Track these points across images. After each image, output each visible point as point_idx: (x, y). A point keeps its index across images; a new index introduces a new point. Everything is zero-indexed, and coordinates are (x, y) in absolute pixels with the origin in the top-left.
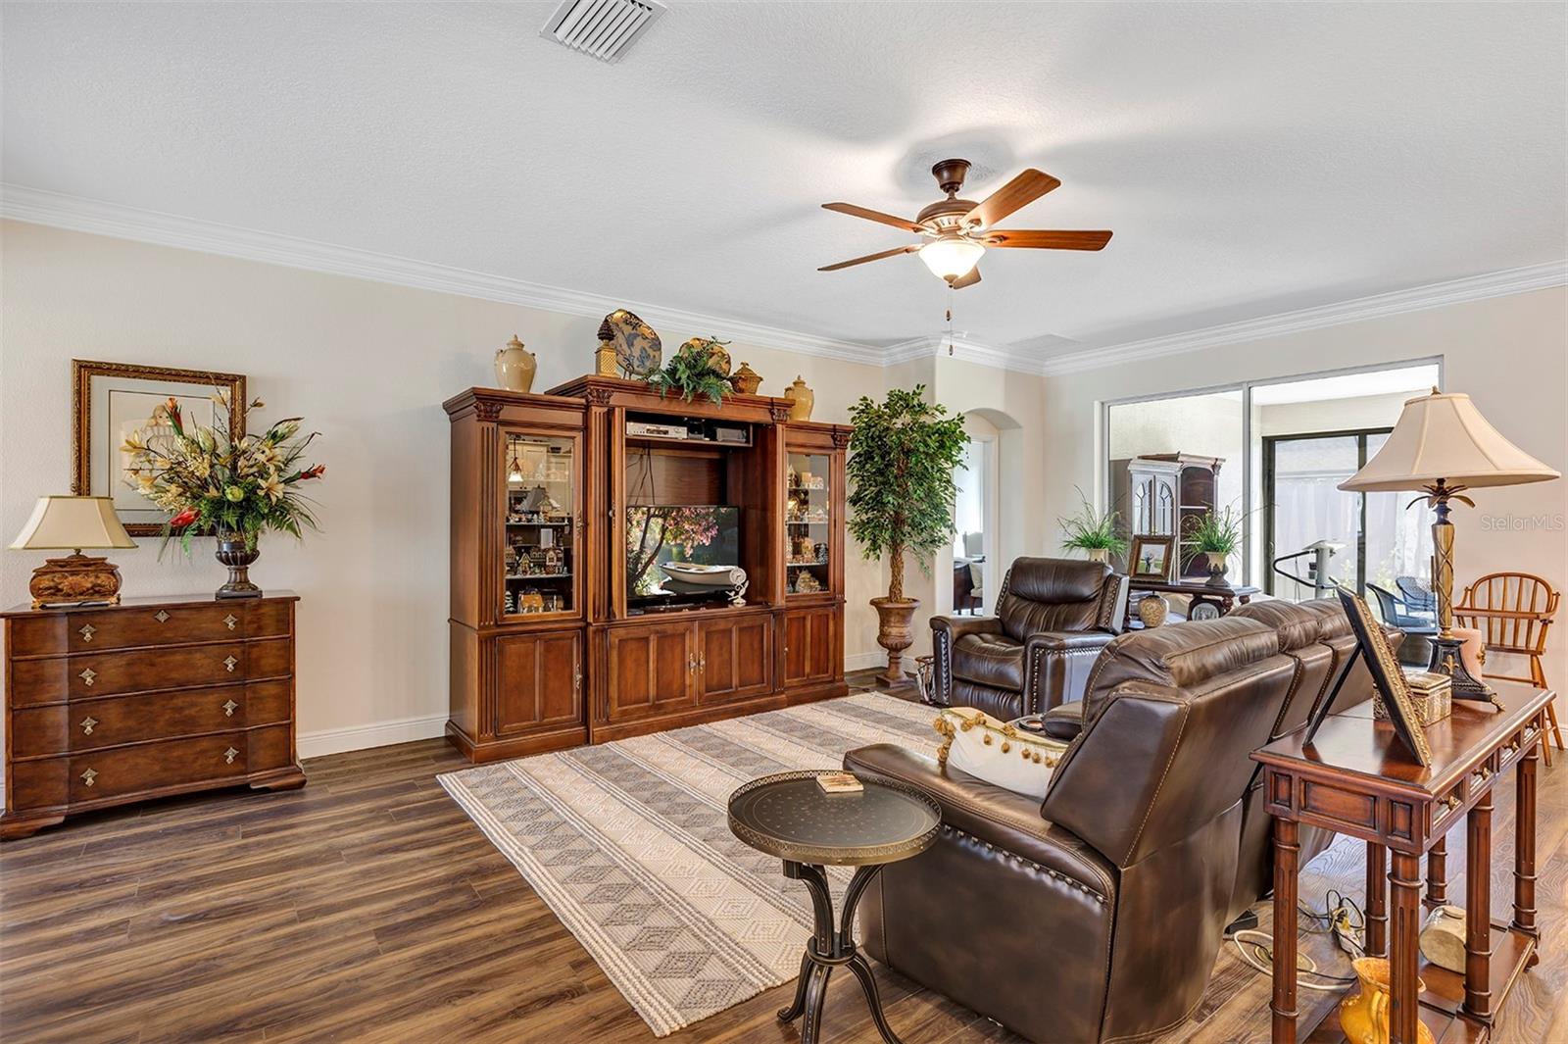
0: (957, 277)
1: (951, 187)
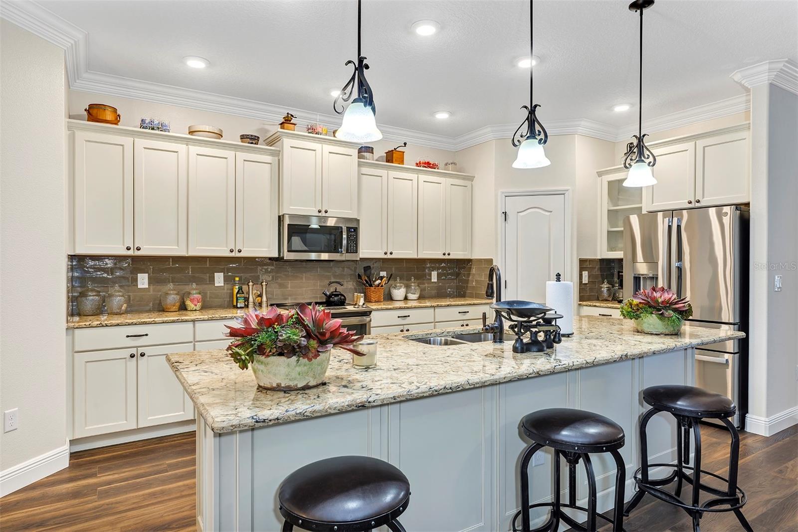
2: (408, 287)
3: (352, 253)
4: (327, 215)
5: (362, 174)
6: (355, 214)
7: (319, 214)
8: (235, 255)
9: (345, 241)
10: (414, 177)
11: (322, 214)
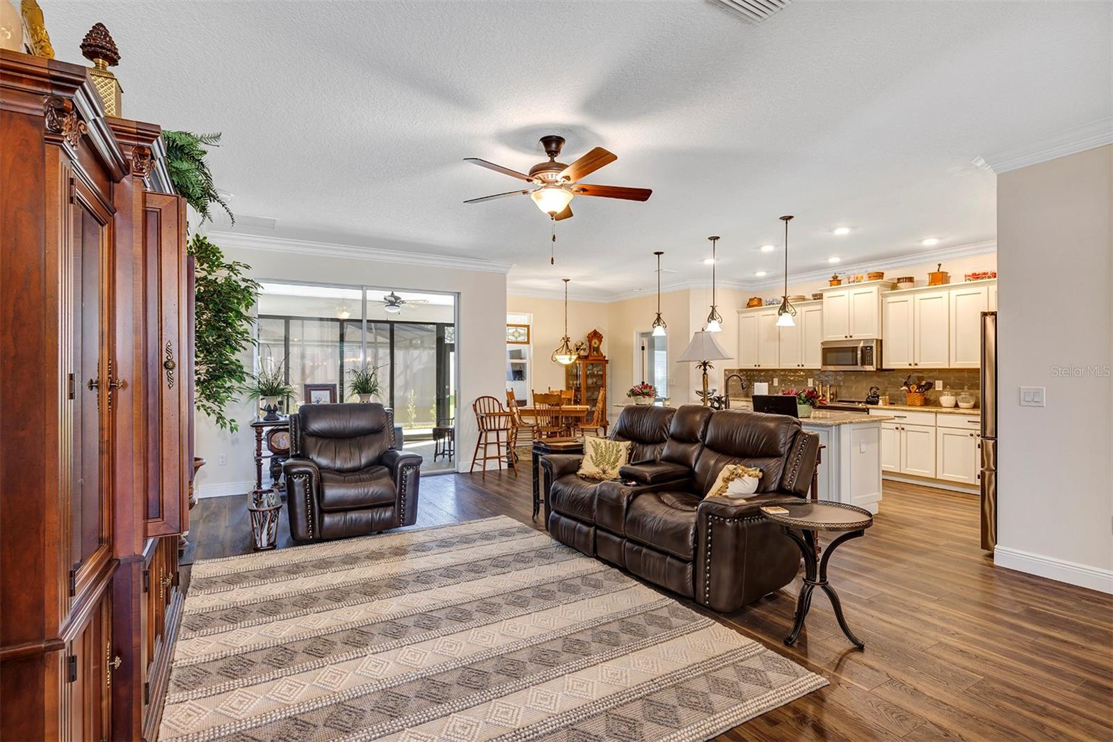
0: (556, 213)
1: (552, 154)
2: (957, 395)
3: (869, 365)
4: (853, 339)
5: (889, 303)
6: (876, 336)
7: (846, 339)
8: (800, 368)
9: (859, 356)
10: (944, 294)
11: (848, 339)
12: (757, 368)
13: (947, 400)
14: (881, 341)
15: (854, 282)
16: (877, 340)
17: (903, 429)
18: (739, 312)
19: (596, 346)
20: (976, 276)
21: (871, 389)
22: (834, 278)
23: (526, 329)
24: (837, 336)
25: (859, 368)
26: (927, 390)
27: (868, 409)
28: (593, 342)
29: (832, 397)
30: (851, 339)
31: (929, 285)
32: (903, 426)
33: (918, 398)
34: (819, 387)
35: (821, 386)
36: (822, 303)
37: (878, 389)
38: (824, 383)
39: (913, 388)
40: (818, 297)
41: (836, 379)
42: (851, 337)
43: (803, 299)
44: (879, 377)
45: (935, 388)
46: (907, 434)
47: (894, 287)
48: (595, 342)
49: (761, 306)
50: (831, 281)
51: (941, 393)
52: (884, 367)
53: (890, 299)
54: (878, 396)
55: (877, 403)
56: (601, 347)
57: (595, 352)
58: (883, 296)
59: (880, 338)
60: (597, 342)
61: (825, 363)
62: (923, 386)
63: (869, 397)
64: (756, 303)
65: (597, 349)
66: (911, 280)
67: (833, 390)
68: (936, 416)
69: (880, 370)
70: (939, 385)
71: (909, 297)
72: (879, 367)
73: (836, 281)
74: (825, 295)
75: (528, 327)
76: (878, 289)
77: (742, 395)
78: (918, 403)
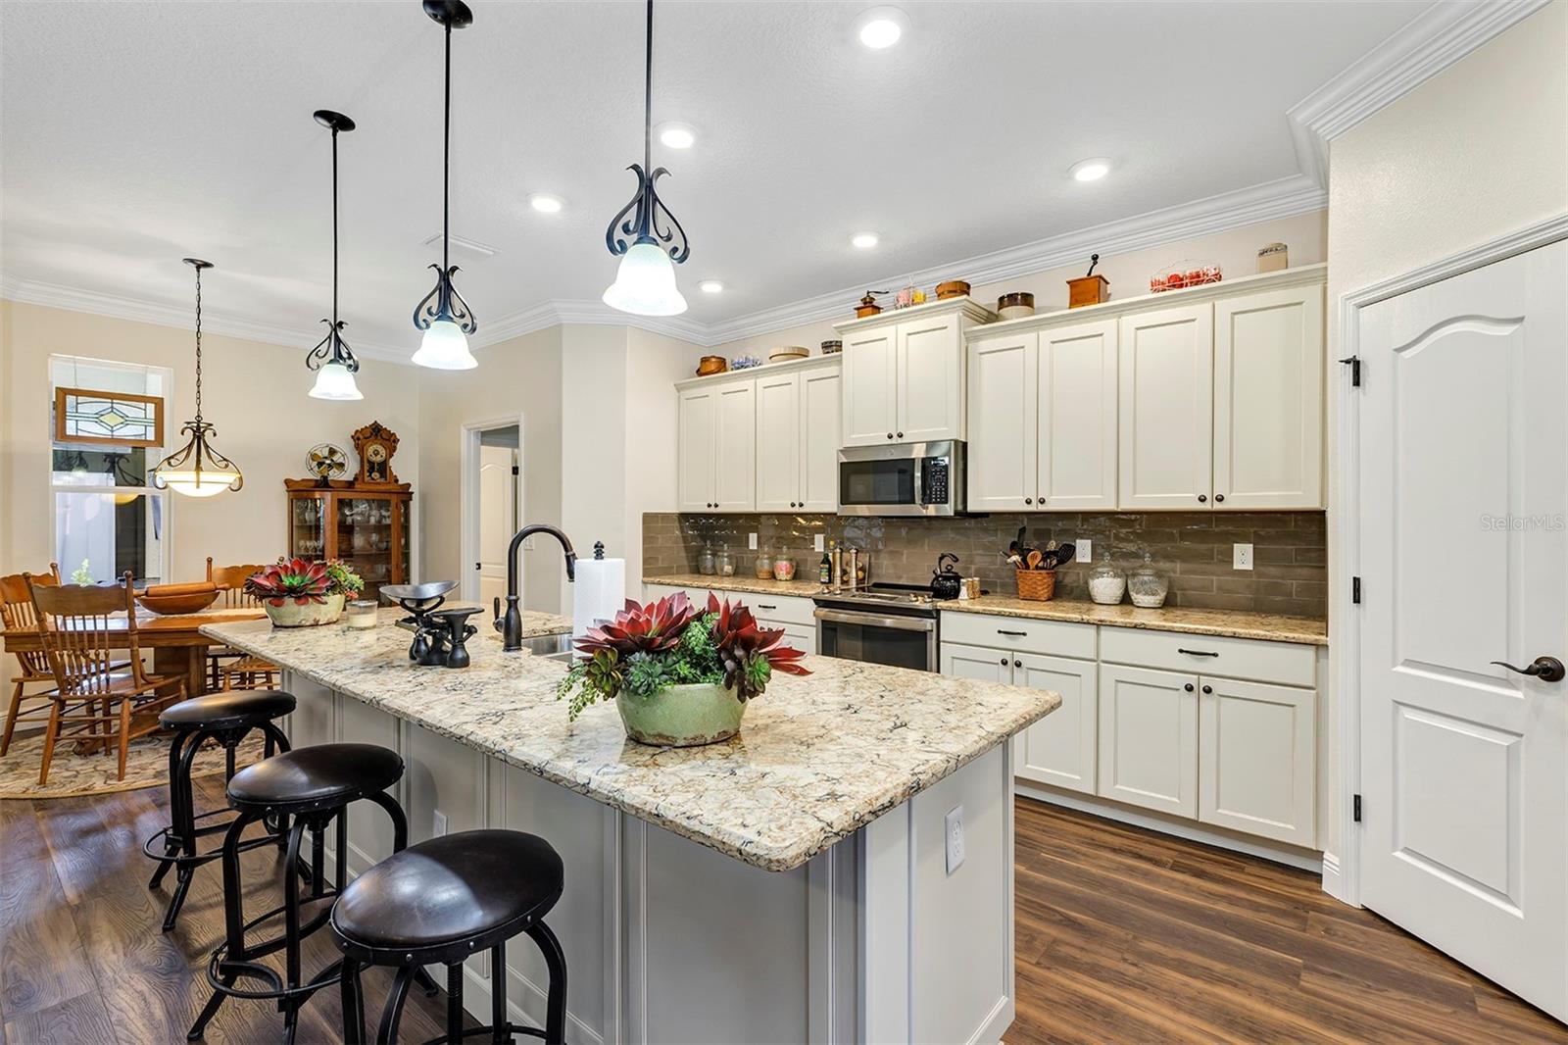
2: (1127, 575)
3: (939, 503)
4: (904, 440)
5: (981, 354)
6: (952, 432)
7: (889, 442)
8: (797, 509)
9: (918, 483)
10: (1107, 325)
11: (894, 441)
12: (712, 510)
13: (1105, 586)
14: (965, 445)
15: (905, 306)
16: (956, 441)
17: (1018, 665)
18: (679, 388)
19: (379, 459)
20: (1177, 282)
21: (941, 558)
22: (864, 301)
23: (151, 407)
24: (870, 435)
25: (916, 509)
26: (1061, 562)
27: (938, 611)
28: (371, 450)
29: (861, 574)
30: (900, 441)
31: (1070, 308)
32: (1018, 657)
33: (1041, 582)
34: (834, 554)
35: (838, 550)
36: (840, 362)
37: (957, 560)
38: (847, 544)
39: (1034, 557)
40: (832, 347)
41: (868, 535)
42: (900, 436)
43: (804, 353)
44: (957, 530)
45: (1075, 558)
46: (1027, 676)
47: (991, 317)
48: (375, 451)
49: (726, 371)
50: (858, 309)
51: (1090, 570)
52: (971, 508)
53: (985, 345)
54: (957, 578)
55: (954, 594)
56: (392, 462)
57: (376, 475)
58: (970, 338)
59: (964, 440)
60: (382, 451)
61: (845, 498)
62: (1054, 553)
63: (936, 579)
64: (713, 367)
65: (383, 468)
66: (1027, 299)
67: (864, 559)
68: (1098, 634)
69: (963, 515)
70: (1084, 550)
71: (1027, 339)
72: (960, 507)
73: (869, 305)
74: (847, 340)
75: (159, 403)
76: (959, 318)
77: (687, 569)
78: (1044, 593)
